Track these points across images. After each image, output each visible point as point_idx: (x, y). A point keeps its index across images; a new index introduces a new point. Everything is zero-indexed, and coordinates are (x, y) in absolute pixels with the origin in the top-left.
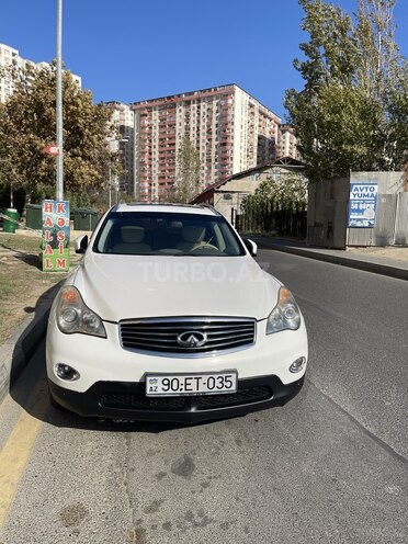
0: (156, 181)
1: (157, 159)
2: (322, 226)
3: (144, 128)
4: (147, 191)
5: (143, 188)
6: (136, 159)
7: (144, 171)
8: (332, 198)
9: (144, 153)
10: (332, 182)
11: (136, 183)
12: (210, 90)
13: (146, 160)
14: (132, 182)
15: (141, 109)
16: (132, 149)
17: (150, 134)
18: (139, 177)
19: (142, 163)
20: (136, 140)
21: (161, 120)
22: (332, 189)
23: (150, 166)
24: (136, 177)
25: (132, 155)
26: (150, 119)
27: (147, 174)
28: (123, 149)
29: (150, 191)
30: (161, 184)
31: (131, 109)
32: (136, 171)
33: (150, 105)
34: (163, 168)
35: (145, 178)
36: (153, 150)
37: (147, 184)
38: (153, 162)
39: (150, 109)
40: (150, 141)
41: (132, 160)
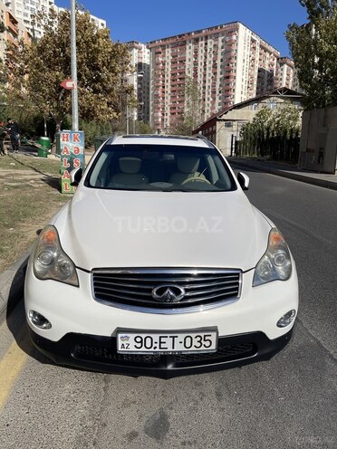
0: (168, 111)
1: (169, 92)
2: (313, 152)
3: (158, 64)
4: (160, 120)
5: (157, 118)
6: (151, 92)
7: (158, 102)
8: (325, 125)
9: (158, 87)
10: (326, 111)
11: (151, 113)
12: (216, 28)
13: (160, 93)
14: (148, 113)
15: (156, 47)
16: (148, 84)
17: (163, 70)
18: (154, 108)
19: (157, 96)
20: (151, 75)
21: (173, 57)
22: (326, 117)
23: (163, 98)
24: (151, 108)
25: (148, 89)
26: (164, 56)
27: (160, 105)
28: (141, 84)
29: (163, 120)
30: (172, 114)
31: (148, 48)
32: (151, 103)
33: (164, 43)
34: (174, 100)
35: (159, 108)
36: (166, 84)
37: (160, 114)
38: (166, 95)
39: (163, 47)
40: (164, 76)
41: (148, 93)
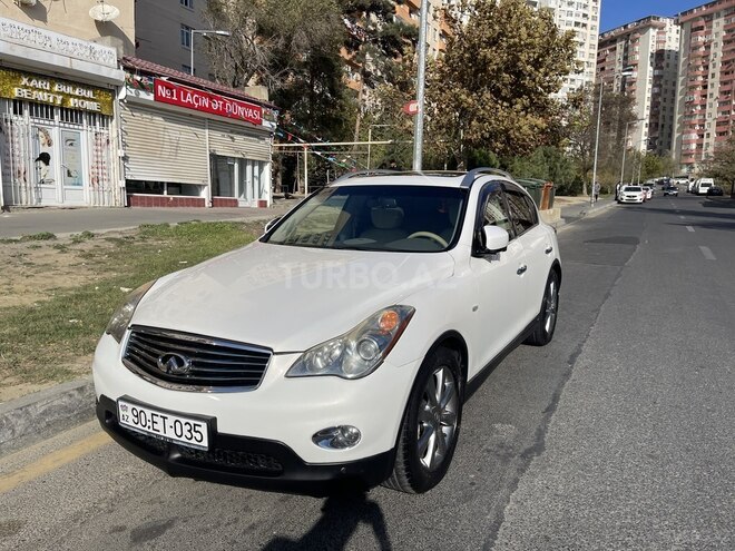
0: (712, 129)
1: (716, 94)
3: (696, 48)
4: (694, 146)
5: (689, 143)
6: (679, 98)
7: (692, 115)
9: (694, 87)
11: (676, 135)
13: (696, 97)
14: (670, 135)
15: (696, 19)
16: (674, 84)
17: (706, 56)
18: (683, 125)
19: (691, 104)
20: (681, 69)
21: (728, 31)
23: (704, 106)
24: (677, 126)
25: (674, 93)
26: (708, 33)
27: (696, 120)
28: (660, 86)
29: (700, 146)
30: (721, 134)
31: (677, 23)
32: (677, 117)
33: (710, 10)
34: (726, 108)
35: (692, 126)
36: (710, 80)
37: (694, 136)
38: (709, 100)
39: (709, 18)
40: (706, 67)
41: (673, 101)
